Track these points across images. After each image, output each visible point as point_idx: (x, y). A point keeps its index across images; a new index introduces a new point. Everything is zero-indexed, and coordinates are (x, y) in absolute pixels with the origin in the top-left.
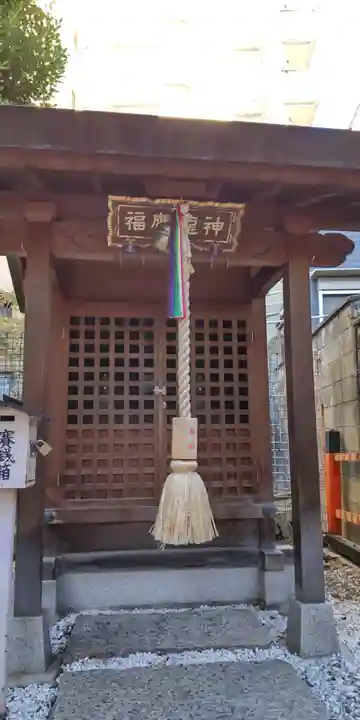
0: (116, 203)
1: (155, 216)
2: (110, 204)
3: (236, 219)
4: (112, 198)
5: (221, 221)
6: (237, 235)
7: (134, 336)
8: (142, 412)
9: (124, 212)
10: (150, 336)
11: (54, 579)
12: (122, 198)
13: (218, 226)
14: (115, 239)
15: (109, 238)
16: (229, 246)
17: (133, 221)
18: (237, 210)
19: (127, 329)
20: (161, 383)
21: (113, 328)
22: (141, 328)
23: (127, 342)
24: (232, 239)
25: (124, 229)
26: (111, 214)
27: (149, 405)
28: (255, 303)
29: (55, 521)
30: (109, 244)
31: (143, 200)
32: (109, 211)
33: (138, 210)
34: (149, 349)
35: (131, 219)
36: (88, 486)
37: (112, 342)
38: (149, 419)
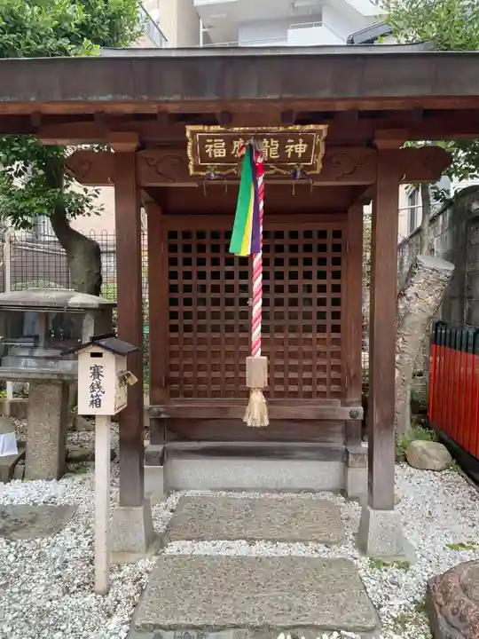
1: (235, 142)
2: (188, 134)
3: (319, 141)
4: (189, 128)
5: (303, 143)
6: (321, 156)
9: (203, 141)
11: (162, 465)
12: (200, 128)
13: (301, 148)
14: (197, 168)
15: (191, 167)
16: (313, 167)
17: (213, 148)
18: (320, 132)
24: (316, 160)
25: (204, 157)
26: (190, 144)
29: (163, 416)
30: (191, 173)
32: (188, 141)
35: (211, 146)
36: (190, 387)
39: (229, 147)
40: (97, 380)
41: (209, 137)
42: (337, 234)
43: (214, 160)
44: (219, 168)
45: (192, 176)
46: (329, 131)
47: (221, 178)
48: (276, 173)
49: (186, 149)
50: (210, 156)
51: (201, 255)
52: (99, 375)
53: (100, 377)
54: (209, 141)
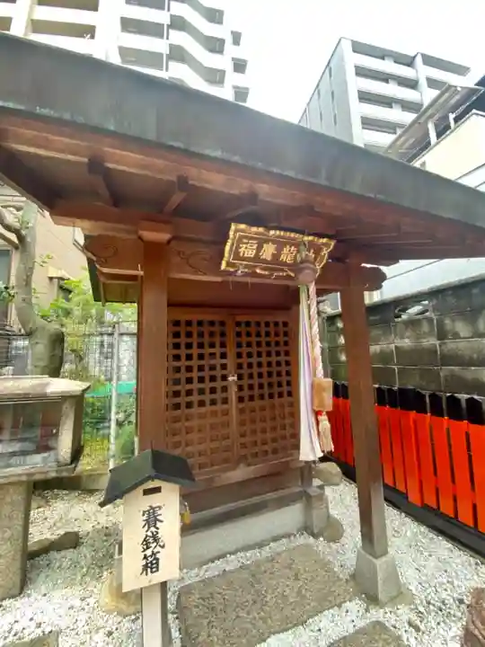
0: (236, 231)
1: (265, 245)
3: (325, 252)
7: (212, 334)
8: (218, 396)
9: (240, 240)
10: (223, 334)
14: (228, 264)
19: (206, 329)
20: (233, 372)
21: (195, 329)
22: (217, 329)
23: (206, 340)
25: (237, 256)
27: (225, 389)
28: (294, 308)
31: (261, 230)
33: (252, 238)
34: (223, 345)
35: (244, 246)
37: (195, 340)
38: (225, 401)
39: (259, 248)
40: (153, 529)
41: (246, 237)
42: (285, 324)
43: (244, 259)
44: (246, 266)
45: (224, 271)
46: (335, 247)
47: (246, 275)
48: (287, 275)
49: (225, 244)
50: (241, 254)
51: (189, 340)
52: (156, 520)
53: (158, 524)
54: (245, 241)
